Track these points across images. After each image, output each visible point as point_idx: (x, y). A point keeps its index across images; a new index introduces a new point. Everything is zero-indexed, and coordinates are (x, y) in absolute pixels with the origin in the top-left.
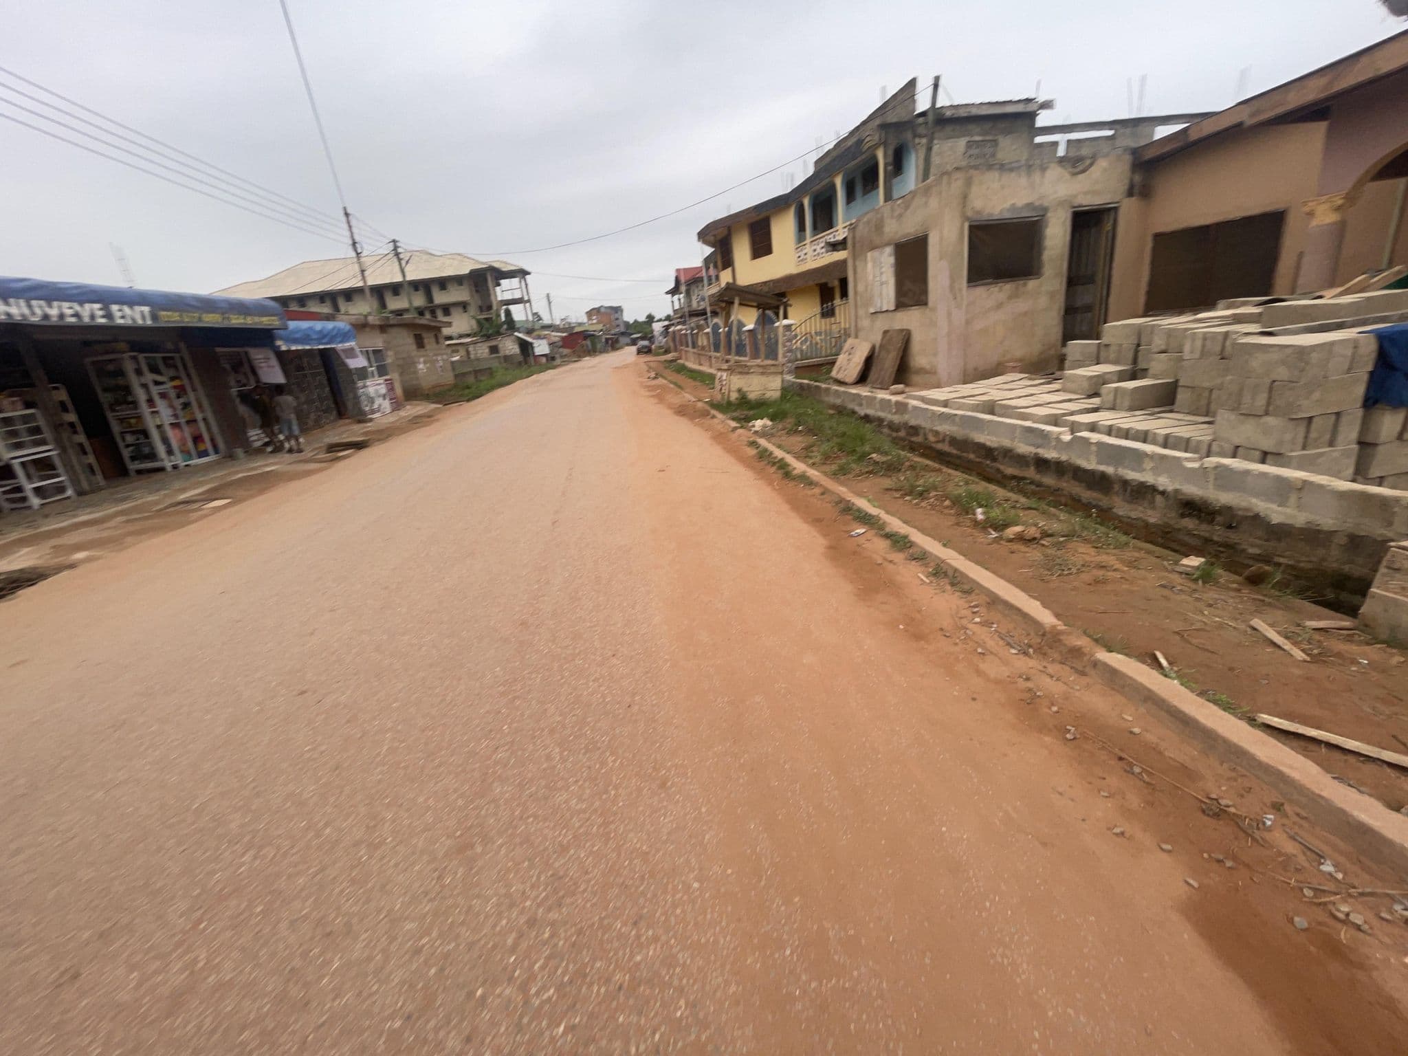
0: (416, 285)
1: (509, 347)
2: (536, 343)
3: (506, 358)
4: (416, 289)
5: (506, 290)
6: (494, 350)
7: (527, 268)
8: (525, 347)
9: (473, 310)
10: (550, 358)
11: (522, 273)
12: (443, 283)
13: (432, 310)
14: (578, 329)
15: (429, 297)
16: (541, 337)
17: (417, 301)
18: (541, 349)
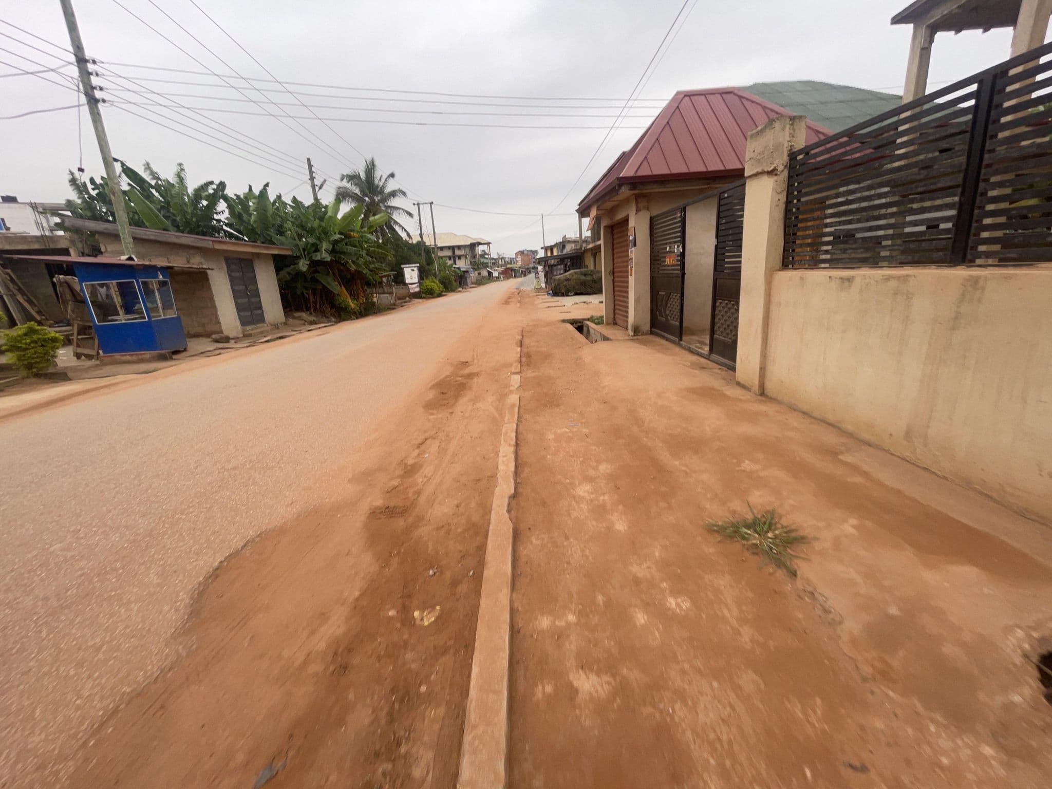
0: (449, 248)
1: (485, 273)
2: (493, 272)
3: (484, 277)
5: (480, 249)
6: (479, 274)
8: (490, 274)
9: (469, 258)
10: (498, 278)
11: (488, 244)
12: (459, 247)
13: (454, 258)
14: (509, 266)
15: (454, 252)
16: (495, 270)
17: (449, 253)
18: (495, 274)
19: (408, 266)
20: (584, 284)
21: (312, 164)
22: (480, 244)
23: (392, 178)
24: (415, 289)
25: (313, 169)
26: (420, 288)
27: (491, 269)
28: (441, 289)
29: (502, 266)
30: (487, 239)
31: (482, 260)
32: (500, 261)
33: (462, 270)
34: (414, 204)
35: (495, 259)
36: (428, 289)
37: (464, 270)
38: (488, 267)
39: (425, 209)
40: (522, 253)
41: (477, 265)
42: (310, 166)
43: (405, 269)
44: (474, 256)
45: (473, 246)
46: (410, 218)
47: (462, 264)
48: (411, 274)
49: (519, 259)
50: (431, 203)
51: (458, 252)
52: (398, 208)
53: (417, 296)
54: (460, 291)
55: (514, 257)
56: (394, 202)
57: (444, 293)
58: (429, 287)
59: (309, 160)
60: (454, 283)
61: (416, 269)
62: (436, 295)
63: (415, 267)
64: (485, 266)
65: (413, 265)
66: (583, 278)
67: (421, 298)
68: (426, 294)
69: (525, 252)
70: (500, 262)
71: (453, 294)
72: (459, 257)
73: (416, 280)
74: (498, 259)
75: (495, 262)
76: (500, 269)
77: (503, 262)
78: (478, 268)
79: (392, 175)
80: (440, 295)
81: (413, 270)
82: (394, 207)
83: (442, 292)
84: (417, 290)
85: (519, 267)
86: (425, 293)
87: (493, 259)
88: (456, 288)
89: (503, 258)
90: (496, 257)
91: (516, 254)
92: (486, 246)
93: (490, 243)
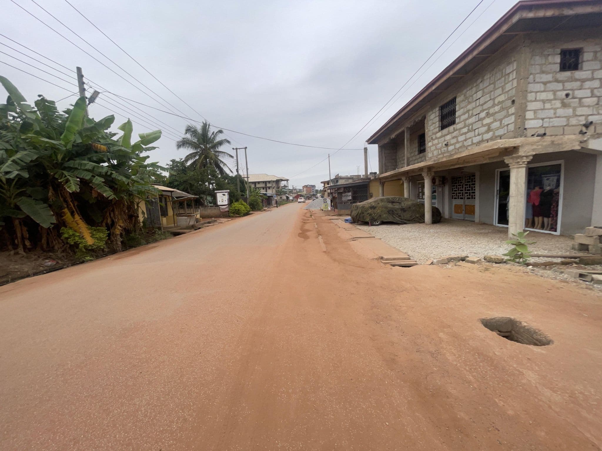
0: (263, 182)
1: (284, 197)
2: (290, 197)
3: (283, 200)
4: (263, 183)
5: (283, 184)
6: (281, 198)
7: (288, 179)
8: (288, 198)
9: (275, 188)
10: (293, 200)
11: (287, 180)
12: (269, 182)
13: (266, 188)
14: (299, 193)
15: (266, 185)
16: (291, 196)
17: (263, 185)
18: (291, 198)
19: (220, 191)
20: (391, 212)
21: (83, 73)
22: (282, 180)
24: (225, 208)
25: (84, 80)
26: (229, 209)
27: (288, 195)
28: (248, 210)
29: (295, 193)
30: (287, 178)
31: (283, 190)
32: (294, 190)
33: (268, 195)
34: (233, 149)
35: (291, 190)
36: (236, 210)
37: (270, 195)
38: (286, 194)
39: (241, 153)
40: (306, 186)
41: (280, 192)
42: (80, 76)
43: (218, 194)
44: (278, 188)
45: (278, 182)
46: (231, 159)
47: (270, 192)
48: (222, 198)
49: (305, 190)
50: (246, 148)
51: (268, 185)
52: (223, 152)
53: (226, 215)
54: (265, 210)
56: (221, 149)
57: (251, 212)
58: (238, 208)
59: (79, 69)
60: (261, 204)
61: (226, 194)
62: (242, 214)
63: (226, 192)
64: (285, 193)
65: (224, 191)
66: (390, 205)
67: (229, 217)
69: (308, 186)
70: (294, 192)
71: (259, 212)
72: (269, 188)
73: (226, 203)
74: (293, 190)
75: (291, 192)
76: (294, 195)
77: (296, 192)
78: (280, 194)
79: (221, 132)
80: (247, 214)
81: (224, 195)
82: (221, 152)
83: (249, 211)
84: (227, 210)
85: (305, 194)
86: (233, 213)
87: (289, 189)
88: (262, 208)
89: (295, 189)
90: (291, 188)
91: (303, 187)
92: (286, 182)
93: (288, 180)
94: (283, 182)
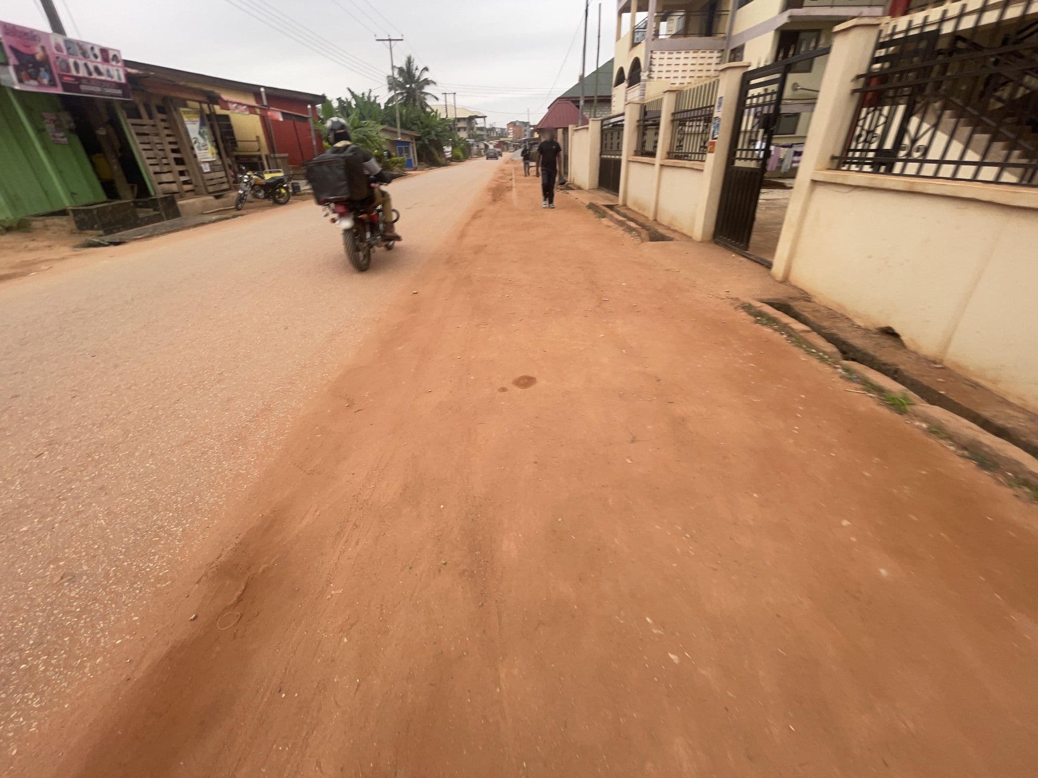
2: (489, 145)
3: (482, 150)
5: (478, 123)
7: (486, 115)
9: (469, 130)
11: (484, 117)
12: (458, 120)
14: (502, 139)
16: (491, 144)
18: (492, 147)
22: (477, 117)
23: (426, 72)
27: (487, 142)
29: (495, 138)
31: (479, 133)
32: (494, 133)
34: (442, 93)
35: (490, 132)
38: (484, 139)
40: (513, 124)
41: (475, 136)
44: (472, 129)
45: (471, 119)
49: (511, 131)
50: (455, 93)
51: (457, 125)
52: (430, 94)
53: (451, 159)
55: (505, 127)
56: (427, 89)
58: (457, 155)
64: (482, 138)
68: (456, 159)
69: (517, 124)
72: (459, 129)
74: (492, 131)
75: (491, 135)
76: (495, 143)
77: (497, 134)
79: (426, 69)
84: (450, 156)
85: (511, 141)
87: (488, 132)
89: (496, 129)
90: (490, 129)
91: (507, 125)
92: (482, 119)
93: (486, 117)
94: (478, 120)
